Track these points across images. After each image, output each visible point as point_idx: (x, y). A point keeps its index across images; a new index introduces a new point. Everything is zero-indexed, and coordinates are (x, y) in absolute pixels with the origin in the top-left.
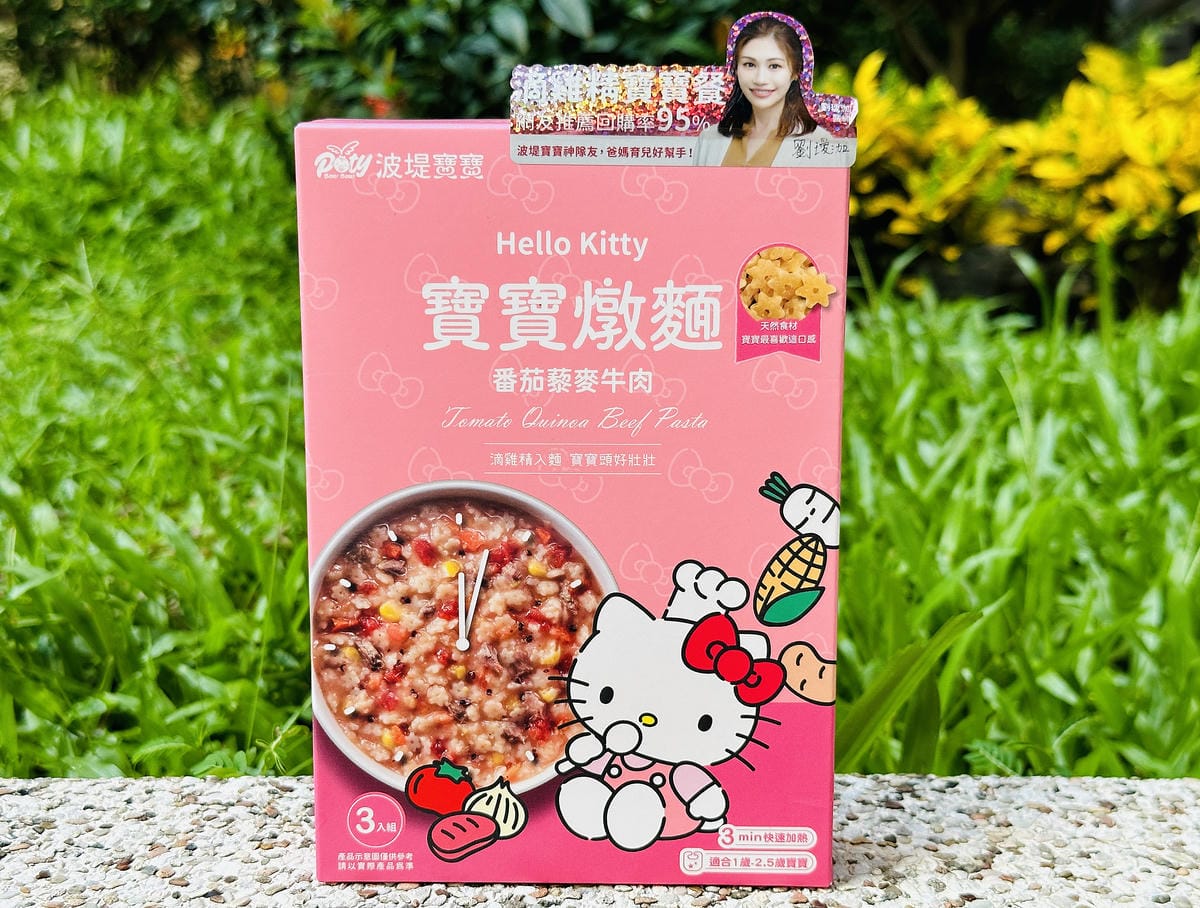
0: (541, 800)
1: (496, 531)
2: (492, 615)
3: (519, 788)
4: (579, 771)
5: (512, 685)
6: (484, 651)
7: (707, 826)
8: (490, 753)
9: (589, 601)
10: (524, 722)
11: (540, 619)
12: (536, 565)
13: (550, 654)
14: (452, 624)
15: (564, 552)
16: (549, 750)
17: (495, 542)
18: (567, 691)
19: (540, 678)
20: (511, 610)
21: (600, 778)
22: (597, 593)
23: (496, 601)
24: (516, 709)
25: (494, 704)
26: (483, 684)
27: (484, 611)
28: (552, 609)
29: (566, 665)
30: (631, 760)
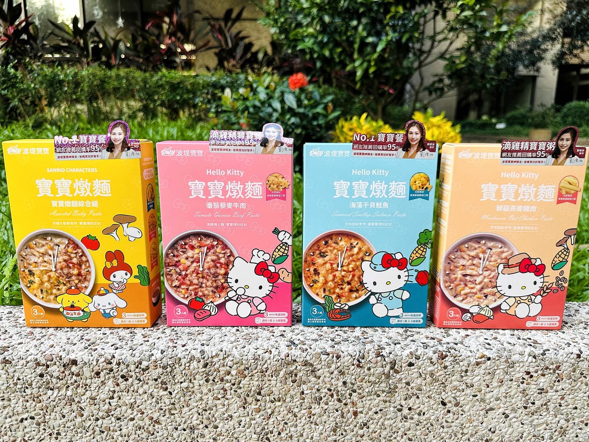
0: (221, 306)
1: (209, 242)
2: (208, 262)
3: (216, 303)
4: (230, 299)
5: (213, 279)
6: (206, 271)
7: (261, 312)
8: (209, 295)
9: (232, 259)
10: (217, 287)
11: (220, 263)
12: (218, 250)
13: (222, 271)
14: (198, 264)
15: (225, 247)
16: (223, 294)
17: (208, 245)
18: (226, 280)
19: (220, 277)
20: (213, 261)
21: (236, 301)
22: (234, 257)
23: (209, 259)
24: (215, 285)
25: (209, 283)
26: (206, 279)
27: (206, 261)
28: (223, 260)
29: (226, 274)
30: (243, 296)
